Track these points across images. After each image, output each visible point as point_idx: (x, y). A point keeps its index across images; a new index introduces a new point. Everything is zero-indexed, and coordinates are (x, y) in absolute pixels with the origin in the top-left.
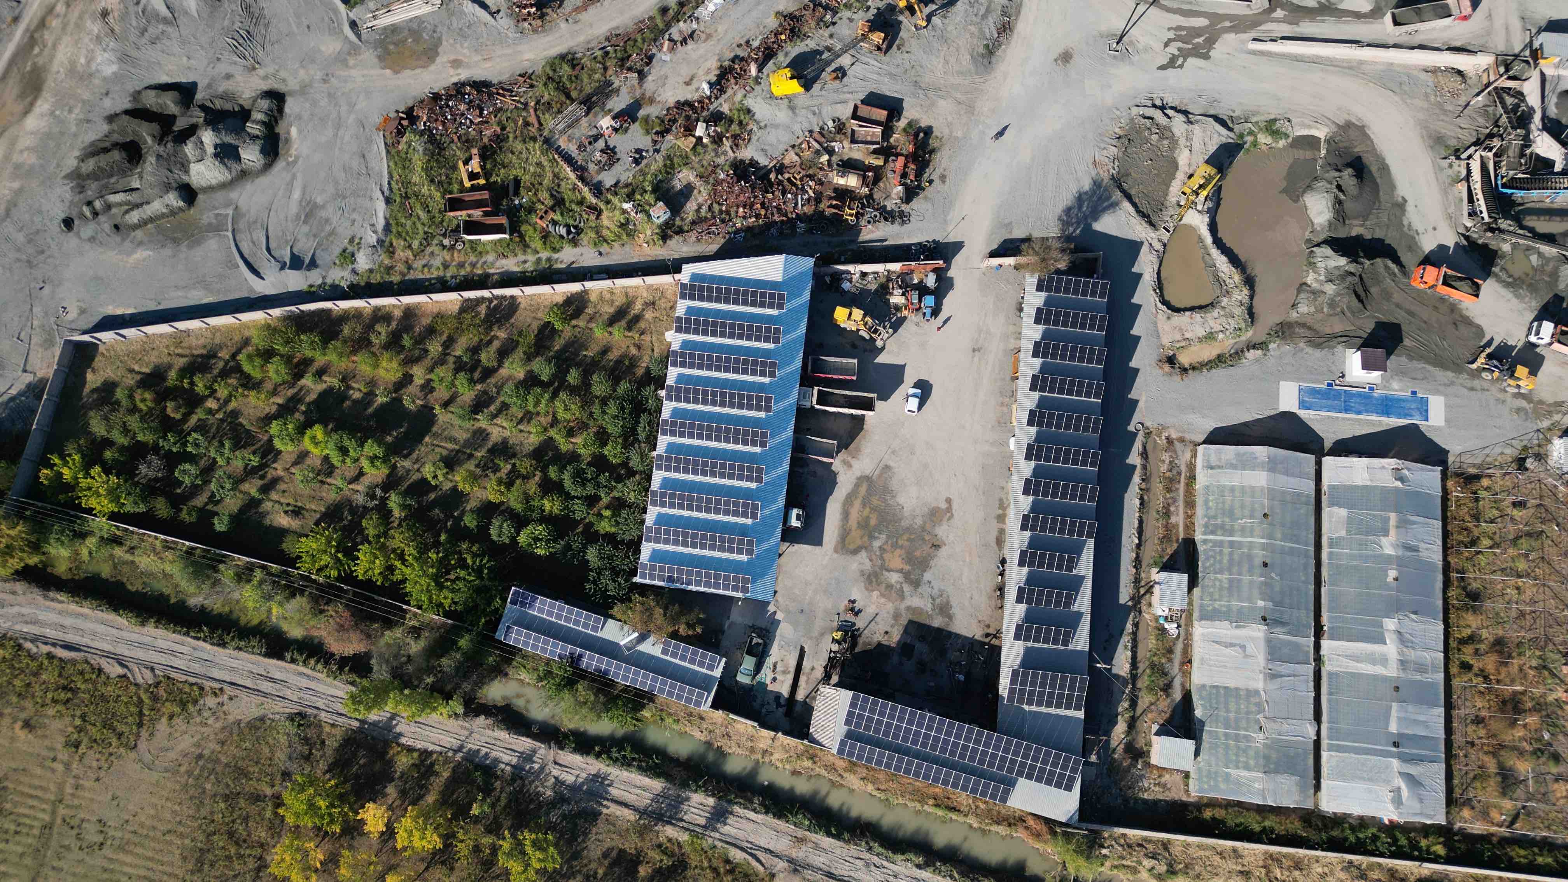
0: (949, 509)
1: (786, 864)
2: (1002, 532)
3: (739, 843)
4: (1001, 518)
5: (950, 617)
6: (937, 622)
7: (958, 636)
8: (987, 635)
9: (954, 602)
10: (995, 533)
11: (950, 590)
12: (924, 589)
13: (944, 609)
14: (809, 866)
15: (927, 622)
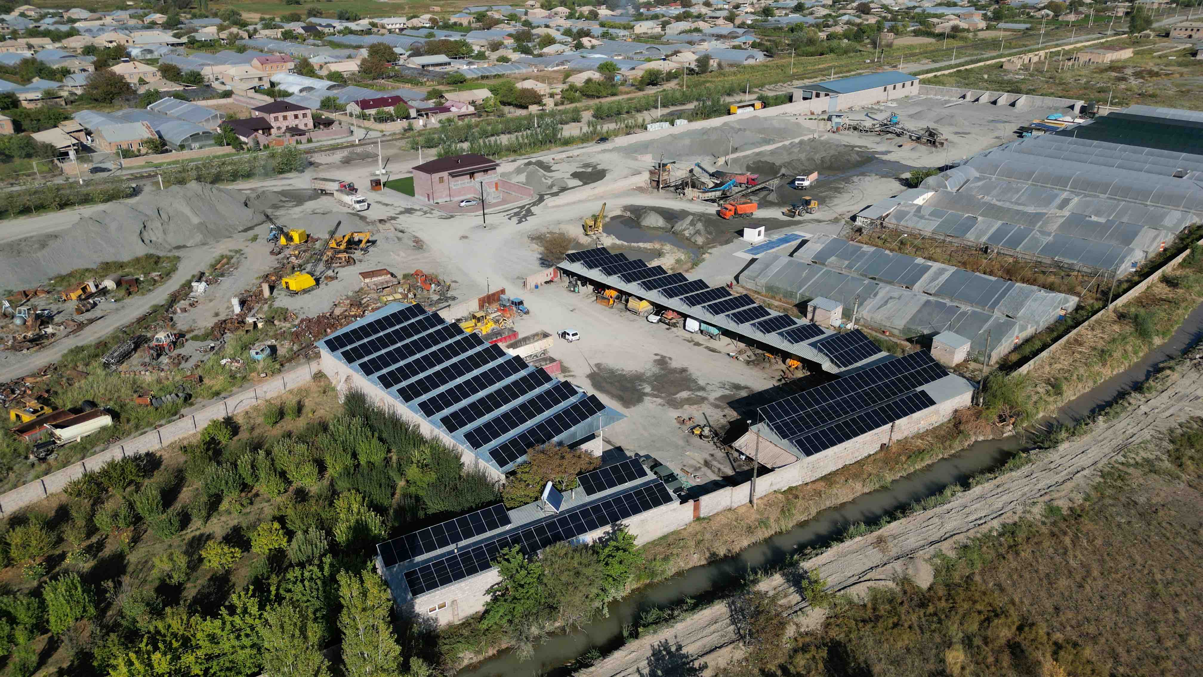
0: (663, 357)
1: (899, 562)
2: (707, 348)
3: (845, 584)
4: (697, 344)
5: (746, 388)
6: (744, 394)
7: (766, 391)
8: (780, 380)
9: (736, 381)
10: (706, 350)
11: (724, 379)
12: (709, 388)
13: (737, 387)
14: (914, 551)
15: (738, 397)
